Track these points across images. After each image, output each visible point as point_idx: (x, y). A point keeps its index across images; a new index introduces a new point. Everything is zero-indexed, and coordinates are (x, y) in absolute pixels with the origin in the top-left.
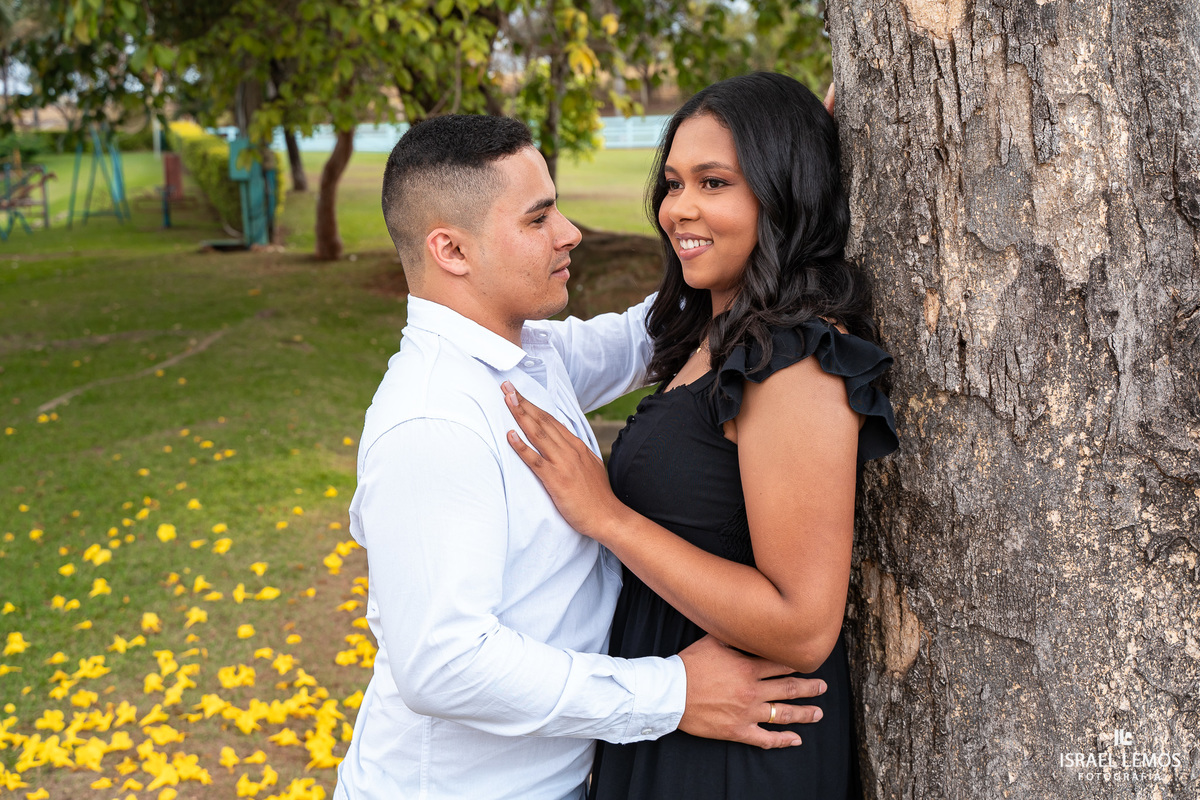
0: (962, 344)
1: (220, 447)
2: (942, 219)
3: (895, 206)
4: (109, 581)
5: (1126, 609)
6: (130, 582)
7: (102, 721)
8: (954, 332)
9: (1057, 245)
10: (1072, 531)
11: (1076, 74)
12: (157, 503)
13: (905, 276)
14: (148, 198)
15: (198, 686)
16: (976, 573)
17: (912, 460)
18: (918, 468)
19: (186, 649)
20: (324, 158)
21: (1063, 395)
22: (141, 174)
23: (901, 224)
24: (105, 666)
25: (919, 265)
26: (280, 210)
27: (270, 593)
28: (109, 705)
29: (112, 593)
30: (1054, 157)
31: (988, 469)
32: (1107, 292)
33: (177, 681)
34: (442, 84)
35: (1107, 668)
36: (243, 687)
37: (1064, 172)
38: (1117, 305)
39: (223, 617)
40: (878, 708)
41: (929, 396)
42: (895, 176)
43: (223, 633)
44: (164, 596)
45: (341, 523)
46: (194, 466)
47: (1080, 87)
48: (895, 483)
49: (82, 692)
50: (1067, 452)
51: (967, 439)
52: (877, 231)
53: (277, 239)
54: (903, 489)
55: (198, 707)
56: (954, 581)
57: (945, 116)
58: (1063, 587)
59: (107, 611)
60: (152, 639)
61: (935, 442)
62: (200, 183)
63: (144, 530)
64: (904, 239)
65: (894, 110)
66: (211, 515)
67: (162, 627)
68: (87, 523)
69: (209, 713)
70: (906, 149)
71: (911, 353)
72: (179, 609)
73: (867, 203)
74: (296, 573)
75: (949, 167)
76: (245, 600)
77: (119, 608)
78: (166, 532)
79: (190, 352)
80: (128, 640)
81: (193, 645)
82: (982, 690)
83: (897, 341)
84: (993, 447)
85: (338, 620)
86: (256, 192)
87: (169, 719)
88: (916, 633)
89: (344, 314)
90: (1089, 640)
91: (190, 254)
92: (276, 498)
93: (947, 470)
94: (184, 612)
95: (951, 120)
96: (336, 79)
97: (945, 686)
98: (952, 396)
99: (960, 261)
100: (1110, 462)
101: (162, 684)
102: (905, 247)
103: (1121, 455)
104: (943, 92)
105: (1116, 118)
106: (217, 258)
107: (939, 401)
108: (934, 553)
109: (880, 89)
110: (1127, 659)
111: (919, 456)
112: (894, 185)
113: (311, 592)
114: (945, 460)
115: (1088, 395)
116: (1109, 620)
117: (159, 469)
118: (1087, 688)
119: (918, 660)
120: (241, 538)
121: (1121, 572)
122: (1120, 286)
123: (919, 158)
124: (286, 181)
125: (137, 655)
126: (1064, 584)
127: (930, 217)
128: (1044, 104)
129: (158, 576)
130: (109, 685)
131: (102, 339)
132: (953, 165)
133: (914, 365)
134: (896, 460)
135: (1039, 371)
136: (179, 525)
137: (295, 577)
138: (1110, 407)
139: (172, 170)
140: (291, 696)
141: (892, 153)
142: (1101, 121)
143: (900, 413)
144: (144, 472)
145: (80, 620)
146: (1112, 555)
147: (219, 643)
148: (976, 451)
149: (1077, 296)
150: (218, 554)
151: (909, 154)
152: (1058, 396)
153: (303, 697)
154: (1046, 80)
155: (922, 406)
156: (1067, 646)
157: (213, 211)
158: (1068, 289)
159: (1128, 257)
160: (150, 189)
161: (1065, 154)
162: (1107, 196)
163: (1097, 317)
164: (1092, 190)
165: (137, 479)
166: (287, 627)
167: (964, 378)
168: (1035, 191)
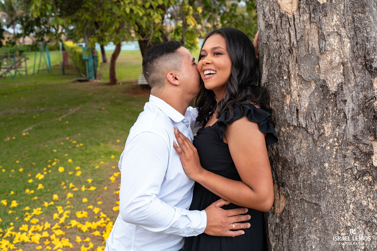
0: (297, 110)
1: (78, 143)
2: (291, 71)
3: (277, 67)
4: (43, 185)
5: (349, 194)
6: (50, 185)
7: (40, 228)
8: (295, 107)
9: (327, 79)
10: (332, 169)
11: (333, 25)
12: (59, 160)
13: (280, 89)
14: (58, 65)
15: (70, 217)
16: (302, 182)
17: (282, 147)
18: (284, 149)
19: (66, 206)
20: (112, 53)
21: (329, 127)
22: (56, 58)
23: (278, 73)
24: (41, 211)
25: (284, 85)
26: (98, 69)
27: (93, 188)
28: (42, 223)
29: (44, 188)
30: (326, 51)
31: (306, 150)
32: (343, 94)
33: (63, 216)
34: (148, 29)
35: (344, 213)
36: (84, 218)
37: (329, 56)
38: (346, 98)
39: (78, 196)
40: (272, 225)
41: (287, 127)
42: (277, 58)
43: (78, 201)
44: (60, 189)
45: (115, 166)
46: (70, 149)
47: (334, 30)
48: (277, 154)
49: (34, 219)
50: (331, 145)
51: (299, 140)
52: (271, 75)
53: (97, 78)
54: (279, 156)
55: (69, 224)
56: (296, 185)
57: (292, 39)
58: (329, 187)
59: (42, 194)
60: (56, 203)
61: (289, 141)
62: (74, 60)
63: (54, 169)
64: (279, 78)
65: (276, 37)
66: (75, 164)
67: (59, 199)
68: (37, 166)
69: (73, 226)
70: (280, 49)
71: (282, 113)
72: (65, 193)
73: (268, 66)
74: (101, 182)
75: (293, 55)
76: (85, 190)
77: (46, 193)
78: (61, 169)
79: (70, 113)
80: (49, 203)
81: (69, 204)
82: (304, 219)
83: (278, 110)
84: (307, 143)
85: (114, 197)
86: (91, 63)
87: (60, 228)
88: (284, 201)
89: (118, 101)
90: (338, 204)
91: (70, 83)
92: (95, 158)
93: (293, 150)
94: (66, 194)
95: (293, 40)
96: (114, 28)
97: (293, 218)
98: (294, 127)
99: (297, 84)
100: (344, 148)
101: (59, 217)
102: (280, 80)
103: (348, 145)
104: (291, 31)
105: (346, 39)
106: (78, 84)
107: (290, 128)
108: (289, 176)
109: (272, 30)
110: (350, 210)
111: (284, 146)
112: (276, 61)
113: (106, 188)
114: (293, 147)
115: (337, 127)
116: (344, 197)
117: (59, 150)
118: (337, 219)
119: (284, 210)
120: (84, 171)
121: (348, 182)
122: (347, 92)
123: (284, 52)
124: (100, 59)
125: (51, 207)
126: (330, 186)
127: (287, 70)
128: (323, 35)
129: (58, 183)
130: (42, 217)
131: (43, 109)
132: (294, 54)
133: (283, 117)
134: (278, 147)
135: (322, 119)
136: (65, 167)
137: (101, 183)
138: (344, 130)
139: (65, 56)
140: (98, 221)
141: (276, 50)
142: (341, 40)
143: (279, 132)
144: (55, 151)
145: (34, 197)
146: (345, 177)
147: (76, 204)
148: (302, 144)
149: (333, 95)
150: (77, 176)
151: (280, 51)
152: (328, 127)
153: (102, 221)
154: (323, 27)
155: (285, 130)
156: (331, 206)
157: (78, 69)
158: (331, 93)
159: (350, 83)
160: (58, 63)
161: (329, 51)
162: (343, 64)
163: (340, 102)
164: (338, 62)
165: (53, 153)
166: (98, 199)
167: (298, 121)
168: (320, 62)
